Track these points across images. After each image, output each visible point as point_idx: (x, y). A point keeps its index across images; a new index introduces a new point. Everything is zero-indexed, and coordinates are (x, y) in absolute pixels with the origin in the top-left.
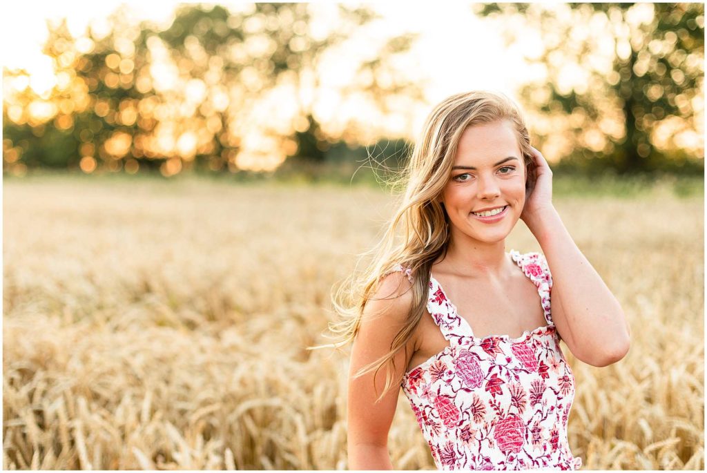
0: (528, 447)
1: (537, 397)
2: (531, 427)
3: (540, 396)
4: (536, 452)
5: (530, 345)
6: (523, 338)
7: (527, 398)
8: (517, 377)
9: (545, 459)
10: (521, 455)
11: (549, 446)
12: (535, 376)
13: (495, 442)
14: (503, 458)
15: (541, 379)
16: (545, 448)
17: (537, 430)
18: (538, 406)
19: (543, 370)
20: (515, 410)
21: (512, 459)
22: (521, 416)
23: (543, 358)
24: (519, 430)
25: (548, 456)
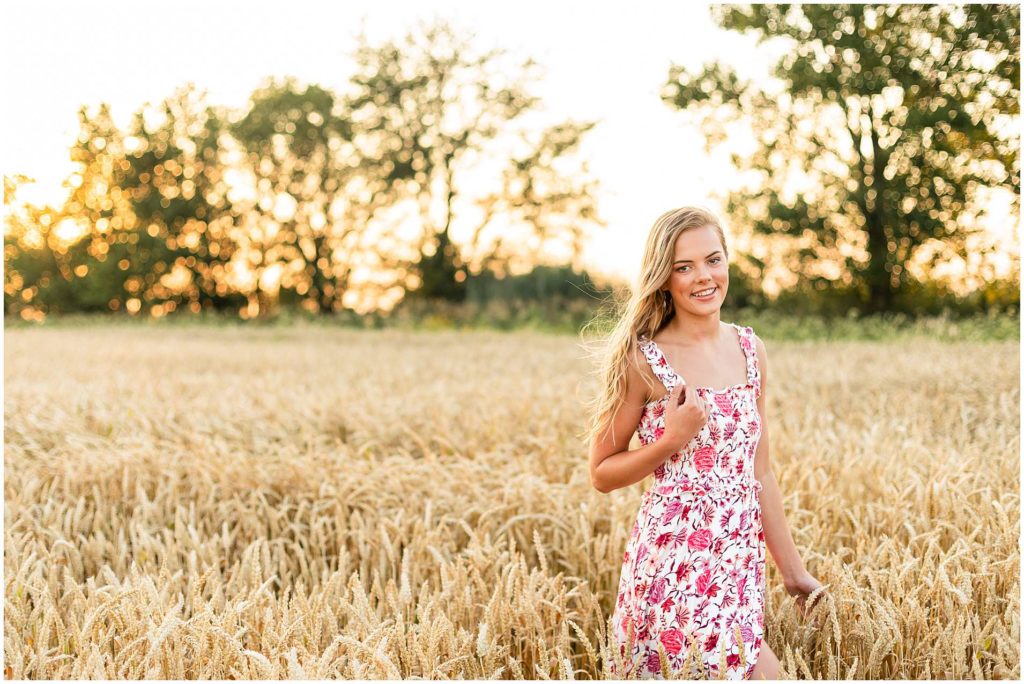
0: (717, 468)
1: (729, 434)
2: (722, 455)
3: (732, 434)
4: (723, 473)
5: (729, 397)
6: (726, 391)
7: (722, 434)
8: (715, 419)
9: (730, 479)
10: (711, 474)
11: (735, 471)
12: (730, 419)
13: (693, 463)
14: (698, 475)
15: (733, 422)
16: (731, 472)
17: (726, 458)
18: (729, 441)
19: (736, 416)
20: (711, 442)
21: (703, 476)
22: (715, 447)
23: (738, 407)
24: (712, 456)
25: (733, 478)
